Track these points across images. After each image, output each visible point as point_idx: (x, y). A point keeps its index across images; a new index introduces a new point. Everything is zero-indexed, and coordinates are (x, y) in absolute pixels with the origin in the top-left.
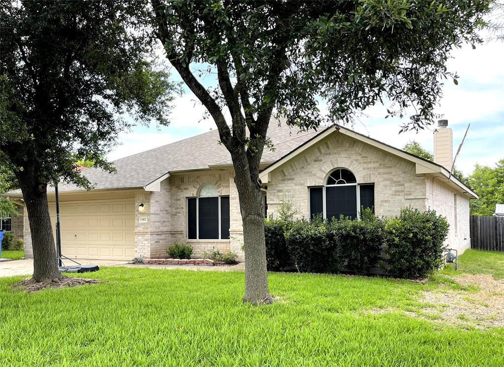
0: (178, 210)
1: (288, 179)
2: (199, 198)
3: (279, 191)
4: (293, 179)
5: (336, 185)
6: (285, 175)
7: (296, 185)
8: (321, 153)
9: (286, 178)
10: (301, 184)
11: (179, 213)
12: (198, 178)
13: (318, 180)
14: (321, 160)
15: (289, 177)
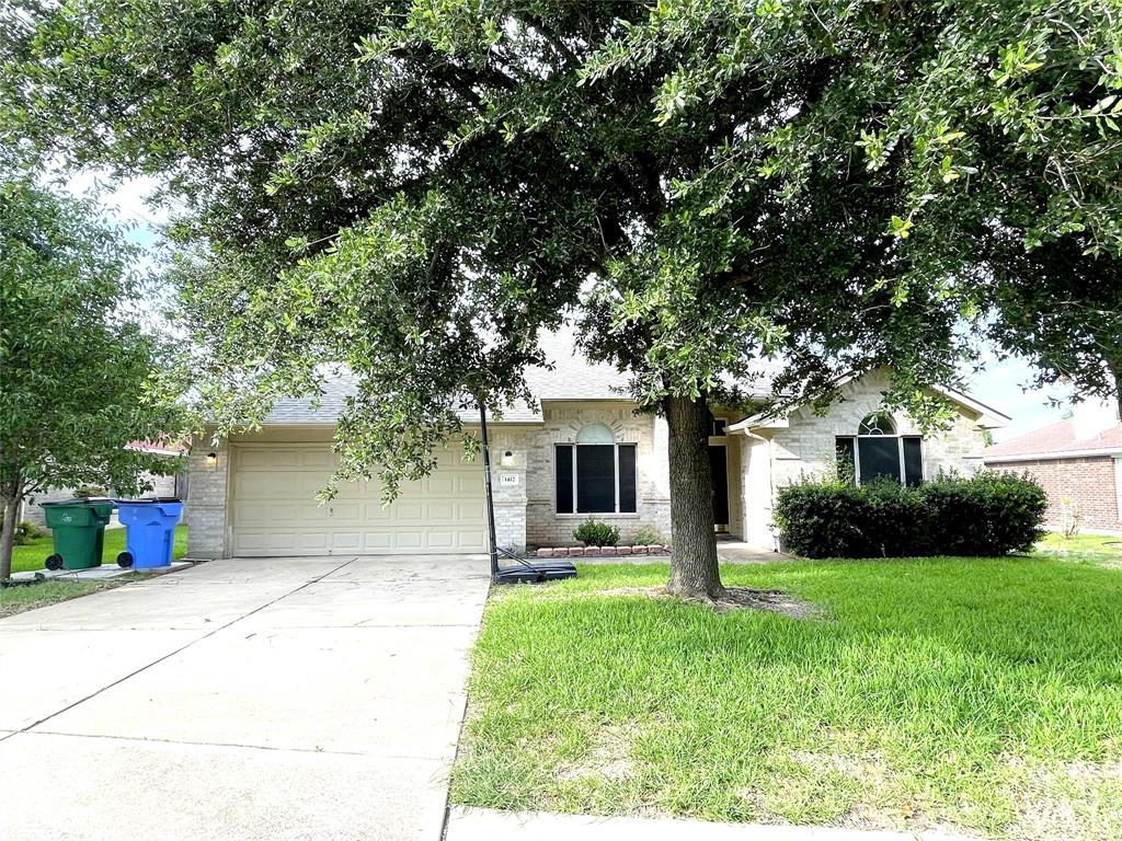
0: (540, 465)
1: (807, 424)
2: (578, 446)
3: (794, 440)
4: (814, 424)
5: (869, 436)
6: (802, 418)
7: (818, 432)
8: (853, 391)
9: (804, 421)
10: (826, 432)
11: (542, 469)
12: (578, 412)
13: (850, 428)
14: (854, 401)
15: (808, 421)
